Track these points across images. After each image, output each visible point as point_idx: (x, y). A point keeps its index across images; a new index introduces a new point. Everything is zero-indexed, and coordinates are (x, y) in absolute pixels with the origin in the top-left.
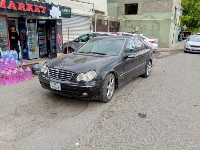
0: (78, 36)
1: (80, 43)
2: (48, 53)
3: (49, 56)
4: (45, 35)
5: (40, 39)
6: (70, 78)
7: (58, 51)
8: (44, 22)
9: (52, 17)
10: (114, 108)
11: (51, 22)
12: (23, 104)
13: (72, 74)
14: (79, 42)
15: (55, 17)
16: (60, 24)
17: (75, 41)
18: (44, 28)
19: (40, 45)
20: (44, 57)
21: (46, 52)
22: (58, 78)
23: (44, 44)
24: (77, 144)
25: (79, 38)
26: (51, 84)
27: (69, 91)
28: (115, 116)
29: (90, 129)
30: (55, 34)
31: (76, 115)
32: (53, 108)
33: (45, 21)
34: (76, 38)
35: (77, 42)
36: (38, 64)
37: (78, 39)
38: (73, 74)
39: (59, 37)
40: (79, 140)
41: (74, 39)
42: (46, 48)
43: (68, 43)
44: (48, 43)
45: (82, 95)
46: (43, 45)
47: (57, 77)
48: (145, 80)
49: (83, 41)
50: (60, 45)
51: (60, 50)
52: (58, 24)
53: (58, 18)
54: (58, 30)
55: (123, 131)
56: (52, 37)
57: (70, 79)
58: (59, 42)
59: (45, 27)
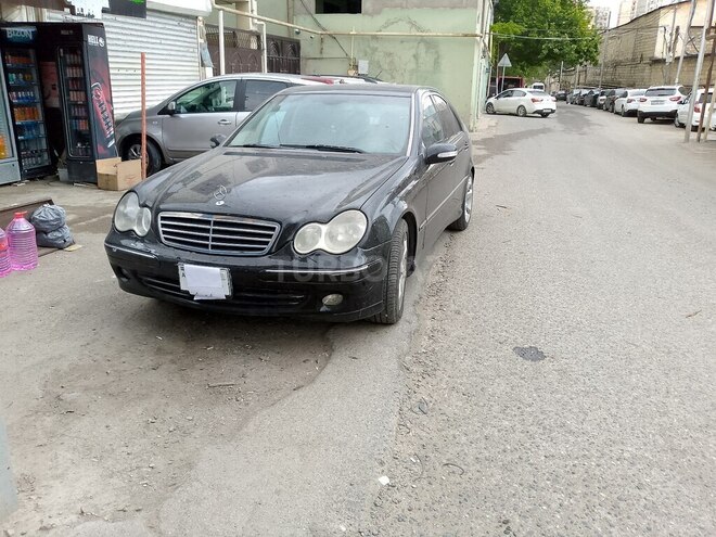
0: (175, 92)
1: (182, 116)
2: (54, 161)
3: (62, 173)
4: (37, 89)
5: (18, 105)
6: (267, 243)
7: (100, 149)
8: (28, 32)
9: (73, 13)
10: (425, 341)
11: (63, 32)
12: (64, 366)
13: (273, 229)
14: (179, 112)
15: (86, 13)
16: (101, 40)
17: (164, 110)
18: (28, 56)
19: (18, 130)
20: (41, 178)
21: (46, 156)
22: (213, 247)
23: (36, 125)
24: (384, 480)
25: (176, 98)
26: (181, 272)
27: (265, 296)
28: (443, 365)
29: (394, 420)
30: (82, 84)
31: (312, 380)
32: (198, 366)
33: (33, 29)
34: (166, 97)
35: (172, 113)
36: (50, 202)
37: (176, 100)
38: (277, 227)
39: (101, 93)
40: (382, 463)
41: (157, 103)
42: (44, 141)
43: (145, 117)
44: (53, 119)
45: (322, 304)
46: (29, 127)
47: (206, 246)
48: (461, 237)
49: (192, 109)
50: (106, 127)
51: (105, 147)
52: (91, 40)
53: (98, 16)
54: (92, 64)
55: (503, 411)
56: (69, 95)
57: (268, 247)
58: (101, 116)
59: (31, 52)
